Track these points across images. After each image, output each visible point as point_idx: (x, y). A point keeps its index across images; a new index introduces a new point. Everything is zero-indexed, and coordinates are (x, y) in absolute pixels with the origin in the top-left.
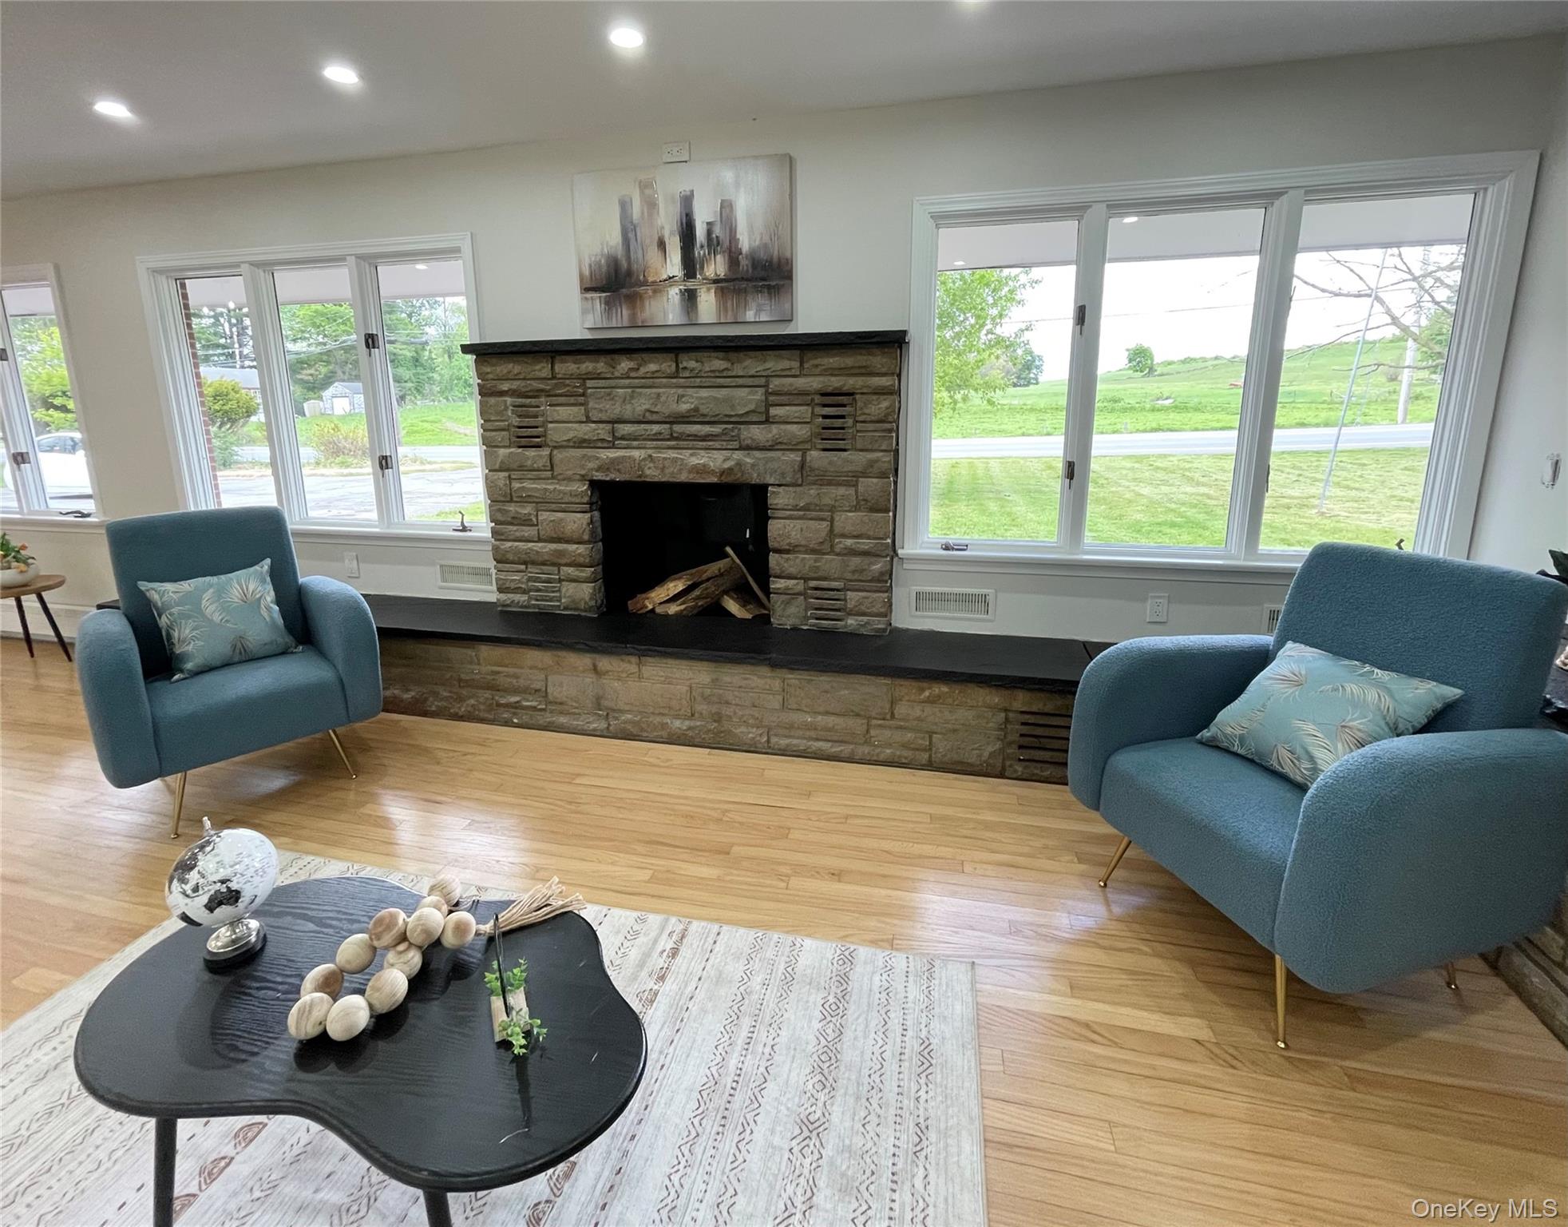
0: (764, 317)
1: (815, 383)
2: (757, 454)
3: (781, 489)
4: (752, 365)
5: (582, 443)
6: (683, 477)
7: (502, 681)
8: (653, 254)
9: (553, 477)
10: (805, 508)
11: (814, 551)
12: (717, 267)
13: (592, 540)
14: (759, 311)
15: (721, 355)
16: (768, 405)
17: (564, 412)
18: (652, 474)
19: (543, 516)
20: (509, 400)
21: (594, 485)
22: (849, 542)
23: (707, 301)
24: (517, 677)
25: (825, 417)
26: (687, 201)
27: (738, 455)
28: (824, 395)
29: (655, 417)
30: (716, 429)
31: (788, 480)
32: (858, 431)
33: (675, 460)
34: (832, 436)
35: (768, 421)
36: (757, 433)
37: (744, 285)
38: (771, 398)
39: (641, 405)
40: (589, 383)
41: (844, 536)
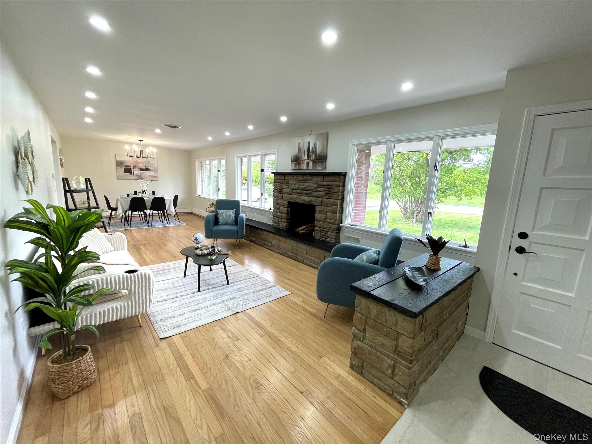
1: (325, 183)
2: (314, 198)
3: (318, 207)
4: (315, 179)
5: (287, 193)
6: (302, 202)
7: (266, 239)
8: (303, 154)
9: (282, 200)
10: (322, 211)
11: (323, 222)
12: (313, 157)
13: (288, 214)
14: (319, 167)
15: (310, 176)
16: (317, 188)
17: (286, 187)
18: (297, 201)
19: (280, 208)
20: (278, 184)
21: (289, 202)
22: (329, 220)
23: (311, 164)
24: (268, 239)
25: (327, 191)
26: (309, 143)
27: (311, 198)
28: (327, 186)
29: (299, 189)
30: (308, 192)
31: (319, 205)
32: (333, 194)
33: (301, 198)
34: (328, 195)
35: (317, 191)
36: (315, 194)
37: (317, 161)
38: (318, 186)
39: (297, 186)
40: (290, 181)
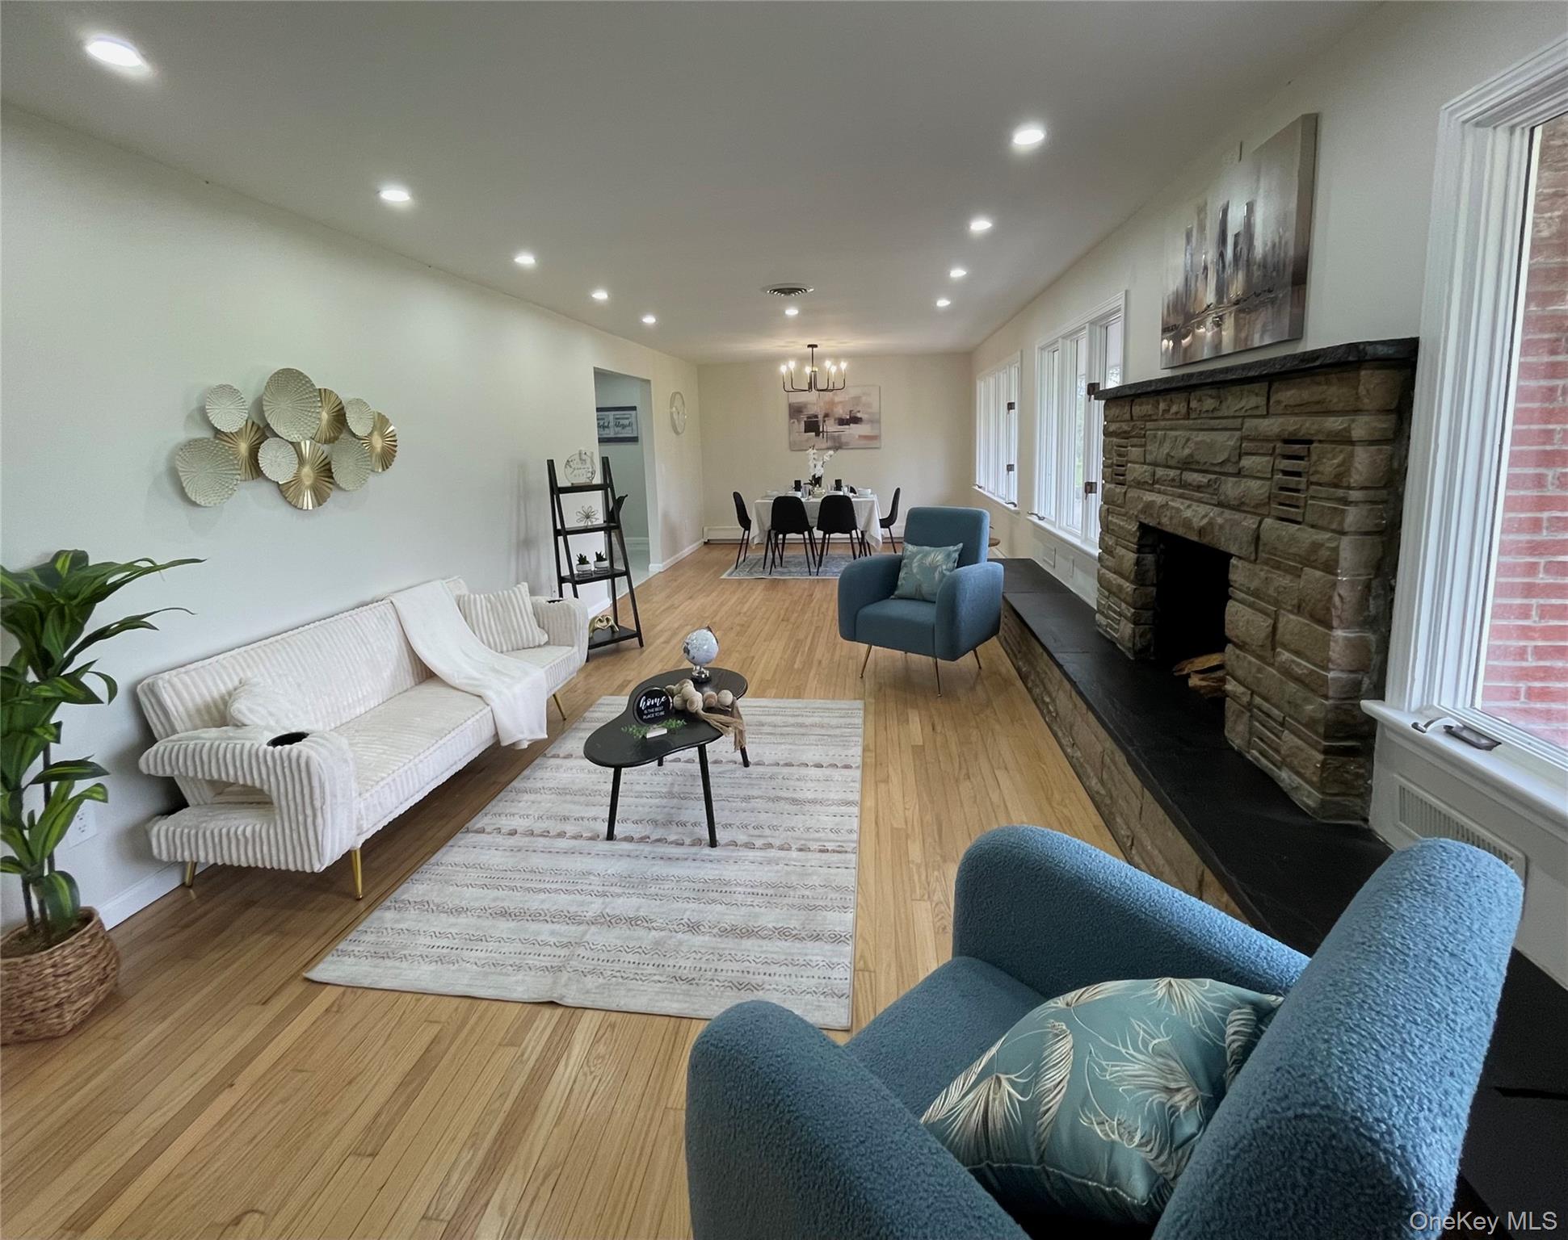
0: (1267, 341)
1: (1278, 425)
2: (1228, 514)
3: (1239, 563)
4: (1233, 403)
5: (1139, 484)
6: (1180, 532)
8: (1201, 281)
9: (1125, 514)
10: (1255, 594)
11: (1258, 655)
12: (1238, 285)
13: (1140, 581)
14: (1262, 332)
15: (1213, 392)
16: (1241, 453)
17: (1134, 453)
19: (1117, 549)
20: (1116, 440)
21: (1143, 527)
23: (1229, 324)
25: (1286, 473)
26: (1225, 215)
27: (1214, 512)
28: (1287, 441)
29: (1173, 462)
30: (1205, 479)
31: (1245, 553)
32: (1313, 498)
34: (1287, 500)
35: (1239, 474)
36: (1230, 488)
37: (1253, 301)
38: (1243, 445)
39: (1167, 448)
40: (1147, 425)
41: (1285, 647)
